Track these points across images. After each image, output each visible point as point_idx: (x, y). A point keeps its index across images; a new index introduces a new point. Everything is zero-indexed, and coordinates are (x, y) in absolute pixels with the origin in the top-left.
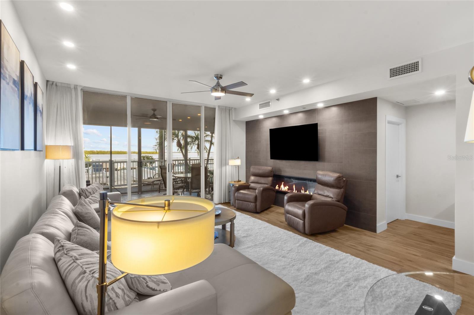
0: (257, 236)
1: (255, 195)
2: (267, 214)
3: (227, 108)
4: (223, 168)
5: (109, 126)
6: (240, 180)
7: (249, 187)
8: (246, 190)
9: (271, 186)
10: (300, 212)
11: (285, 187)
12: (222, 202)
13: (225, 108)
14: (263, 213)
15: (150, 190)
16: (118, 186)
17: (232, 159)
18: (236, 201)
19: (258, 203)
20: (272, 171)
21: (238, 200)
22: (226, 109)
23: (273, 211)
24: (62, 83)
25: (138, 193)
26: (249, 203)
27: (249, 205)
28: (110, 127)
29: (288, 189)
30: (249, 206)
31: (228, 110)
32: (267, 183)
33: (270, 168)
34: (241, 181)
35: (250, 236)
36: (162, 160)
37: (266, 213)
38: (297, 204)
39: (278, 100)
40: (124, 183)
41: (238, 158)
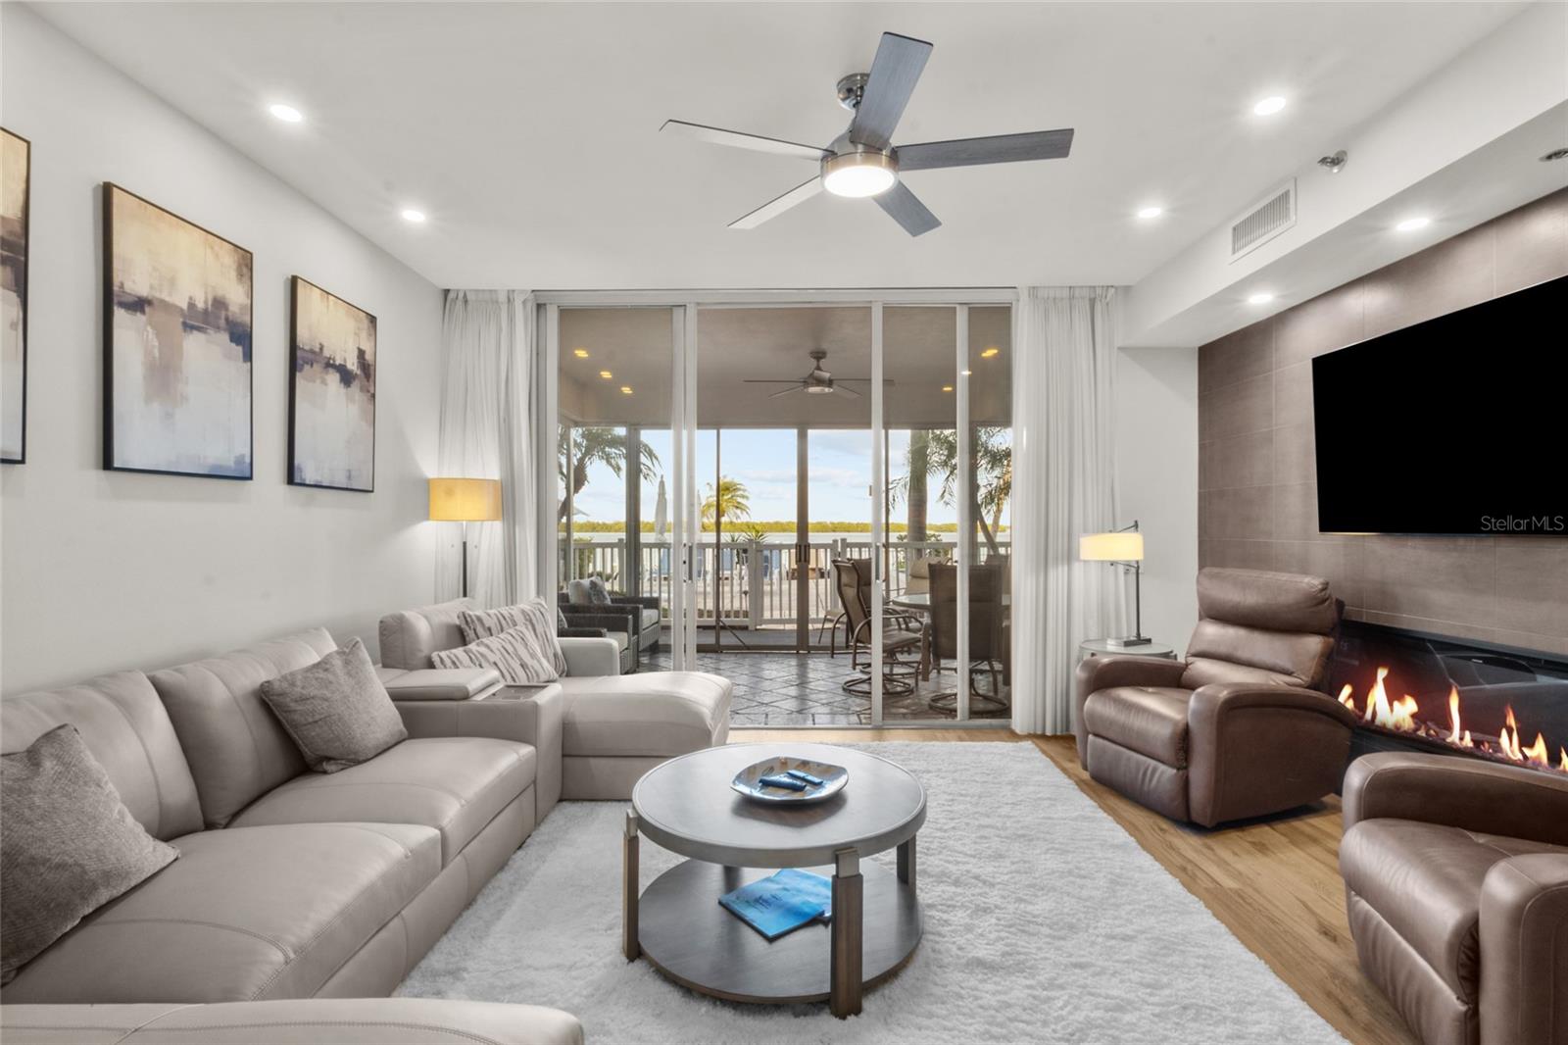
0: (1062, 987)
1: (1181, 726)
2: (1262, 848)
3: (1077, 294)
4: (1052, 573)
5: (714, 429)
6: (1144, 635)
7: (1181, 674)
8: (1150, 690)
9: (1311, 687)
10: (1442, 913)
11: (1396, 704)
12: (1049, 733)
13: (1066, 293)
14: (1234, 836)
15: (817, 644)
16: (772, 621)
17: (1098, 532)
18: (1090, 737)
19: (1200, 773)
20: (1320, 599)
21: (1096, 735)
22: (1072, 298)
23: (1315, 841)
24: (477, 291)
25: (798, 653)
26: (1149, 761)
27: (1149, 772)
28: (715, 431)
29: (1414, 716)
30: (1147, 780)
31: (1087, 302)
32: (1288, 666)
33: (1311, 582)
34: (1149, 641)
35: (1020, 968)
36: (919, 545)
37: (1254, 844)
38: (1440, 846)
39: (1336, 161)
40: (817, 615)
41: (1136, 525)
